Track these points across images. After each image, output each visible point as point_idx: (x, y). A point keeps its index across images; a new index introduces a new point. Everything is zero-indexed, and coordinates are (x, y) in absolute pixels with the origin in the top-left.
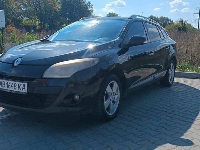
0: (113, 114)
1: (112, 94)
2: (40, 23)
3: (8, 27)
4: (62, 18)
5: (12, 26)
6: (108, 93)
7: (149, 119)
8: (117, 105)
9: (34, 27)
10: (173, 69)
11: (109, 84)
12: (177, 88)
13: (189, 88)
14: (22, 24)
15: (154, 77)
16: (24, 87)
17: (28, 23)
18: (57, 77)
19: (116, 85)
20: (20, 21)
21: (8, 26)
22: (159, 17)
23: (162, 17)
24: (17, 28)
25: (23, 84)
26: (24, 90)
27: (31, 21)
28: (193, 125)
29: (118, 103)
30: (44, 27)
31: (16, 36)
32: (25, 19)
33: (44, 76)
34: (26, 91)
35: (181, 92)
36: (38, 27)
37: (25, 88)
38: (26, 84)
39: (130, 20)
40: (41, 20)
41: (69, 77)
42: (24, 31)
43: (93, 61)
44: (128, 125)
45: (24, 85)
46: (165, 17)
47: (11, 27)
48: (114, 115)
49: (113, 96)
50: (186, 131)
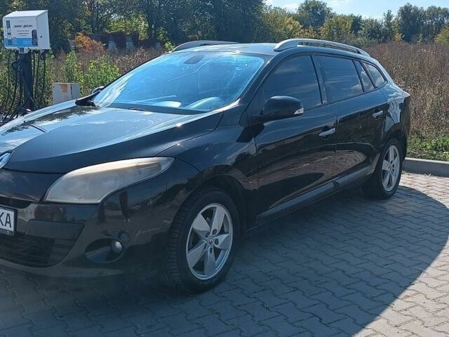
0: (214, 277)
1: (209, 233)
2: (147, 25)
3: (77, 38)
4: (197, 14)
5: (85, 34)
6: (199, 233)
7: (296, 289)
8: (224, 257)
9: (135, 36)
10: (398, 158)
11: (202, 211)
12: (401, 205)
13: (430, 203)
14: (109, 29)
15: (335, 183)
16: (8, 221)
17: (121, 27)
18: (75, 200)
19: (220, 213)
20: (105, 23)
21: (78, 35)
22: (425, 9)
23: (435, 8)
24: (96, 40)
25: (6, 212)
26: (8, 225)
27: (128, 22)
28: (388, 313)
29: (228, 253)
30: (157, 35)
31: (76, 66)
32: (115, 17)
33: (48, 199)
34: (12, 229)
35: (406, 215)
36: (143, 36)
37: (9, 223)
38: (12, 214)
39: (278, 53)
40: (149, 21)
41: (99, 201)
42: (112, 44)
43: (159, 165)
44: (239, 306)
45: (8, 215)
46: (439, 8)
47: (85, 38)
48: (214, 280)
49: (212, 238)
50: (363, 328)
